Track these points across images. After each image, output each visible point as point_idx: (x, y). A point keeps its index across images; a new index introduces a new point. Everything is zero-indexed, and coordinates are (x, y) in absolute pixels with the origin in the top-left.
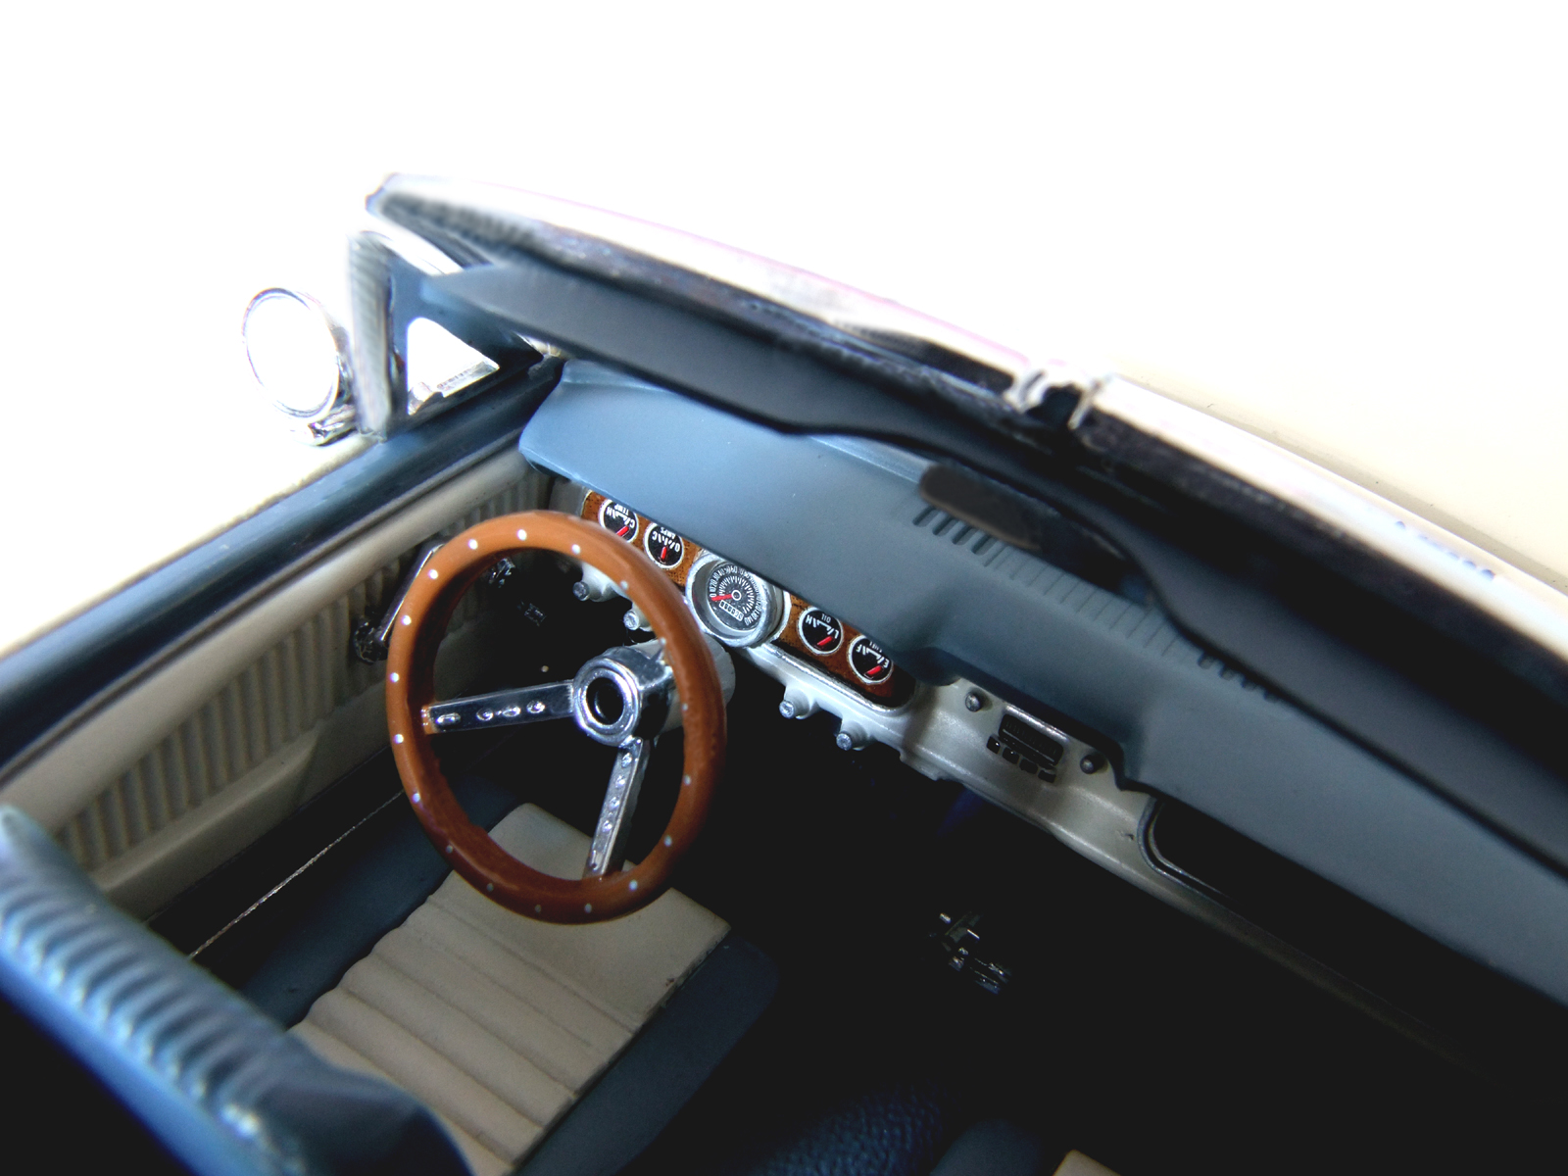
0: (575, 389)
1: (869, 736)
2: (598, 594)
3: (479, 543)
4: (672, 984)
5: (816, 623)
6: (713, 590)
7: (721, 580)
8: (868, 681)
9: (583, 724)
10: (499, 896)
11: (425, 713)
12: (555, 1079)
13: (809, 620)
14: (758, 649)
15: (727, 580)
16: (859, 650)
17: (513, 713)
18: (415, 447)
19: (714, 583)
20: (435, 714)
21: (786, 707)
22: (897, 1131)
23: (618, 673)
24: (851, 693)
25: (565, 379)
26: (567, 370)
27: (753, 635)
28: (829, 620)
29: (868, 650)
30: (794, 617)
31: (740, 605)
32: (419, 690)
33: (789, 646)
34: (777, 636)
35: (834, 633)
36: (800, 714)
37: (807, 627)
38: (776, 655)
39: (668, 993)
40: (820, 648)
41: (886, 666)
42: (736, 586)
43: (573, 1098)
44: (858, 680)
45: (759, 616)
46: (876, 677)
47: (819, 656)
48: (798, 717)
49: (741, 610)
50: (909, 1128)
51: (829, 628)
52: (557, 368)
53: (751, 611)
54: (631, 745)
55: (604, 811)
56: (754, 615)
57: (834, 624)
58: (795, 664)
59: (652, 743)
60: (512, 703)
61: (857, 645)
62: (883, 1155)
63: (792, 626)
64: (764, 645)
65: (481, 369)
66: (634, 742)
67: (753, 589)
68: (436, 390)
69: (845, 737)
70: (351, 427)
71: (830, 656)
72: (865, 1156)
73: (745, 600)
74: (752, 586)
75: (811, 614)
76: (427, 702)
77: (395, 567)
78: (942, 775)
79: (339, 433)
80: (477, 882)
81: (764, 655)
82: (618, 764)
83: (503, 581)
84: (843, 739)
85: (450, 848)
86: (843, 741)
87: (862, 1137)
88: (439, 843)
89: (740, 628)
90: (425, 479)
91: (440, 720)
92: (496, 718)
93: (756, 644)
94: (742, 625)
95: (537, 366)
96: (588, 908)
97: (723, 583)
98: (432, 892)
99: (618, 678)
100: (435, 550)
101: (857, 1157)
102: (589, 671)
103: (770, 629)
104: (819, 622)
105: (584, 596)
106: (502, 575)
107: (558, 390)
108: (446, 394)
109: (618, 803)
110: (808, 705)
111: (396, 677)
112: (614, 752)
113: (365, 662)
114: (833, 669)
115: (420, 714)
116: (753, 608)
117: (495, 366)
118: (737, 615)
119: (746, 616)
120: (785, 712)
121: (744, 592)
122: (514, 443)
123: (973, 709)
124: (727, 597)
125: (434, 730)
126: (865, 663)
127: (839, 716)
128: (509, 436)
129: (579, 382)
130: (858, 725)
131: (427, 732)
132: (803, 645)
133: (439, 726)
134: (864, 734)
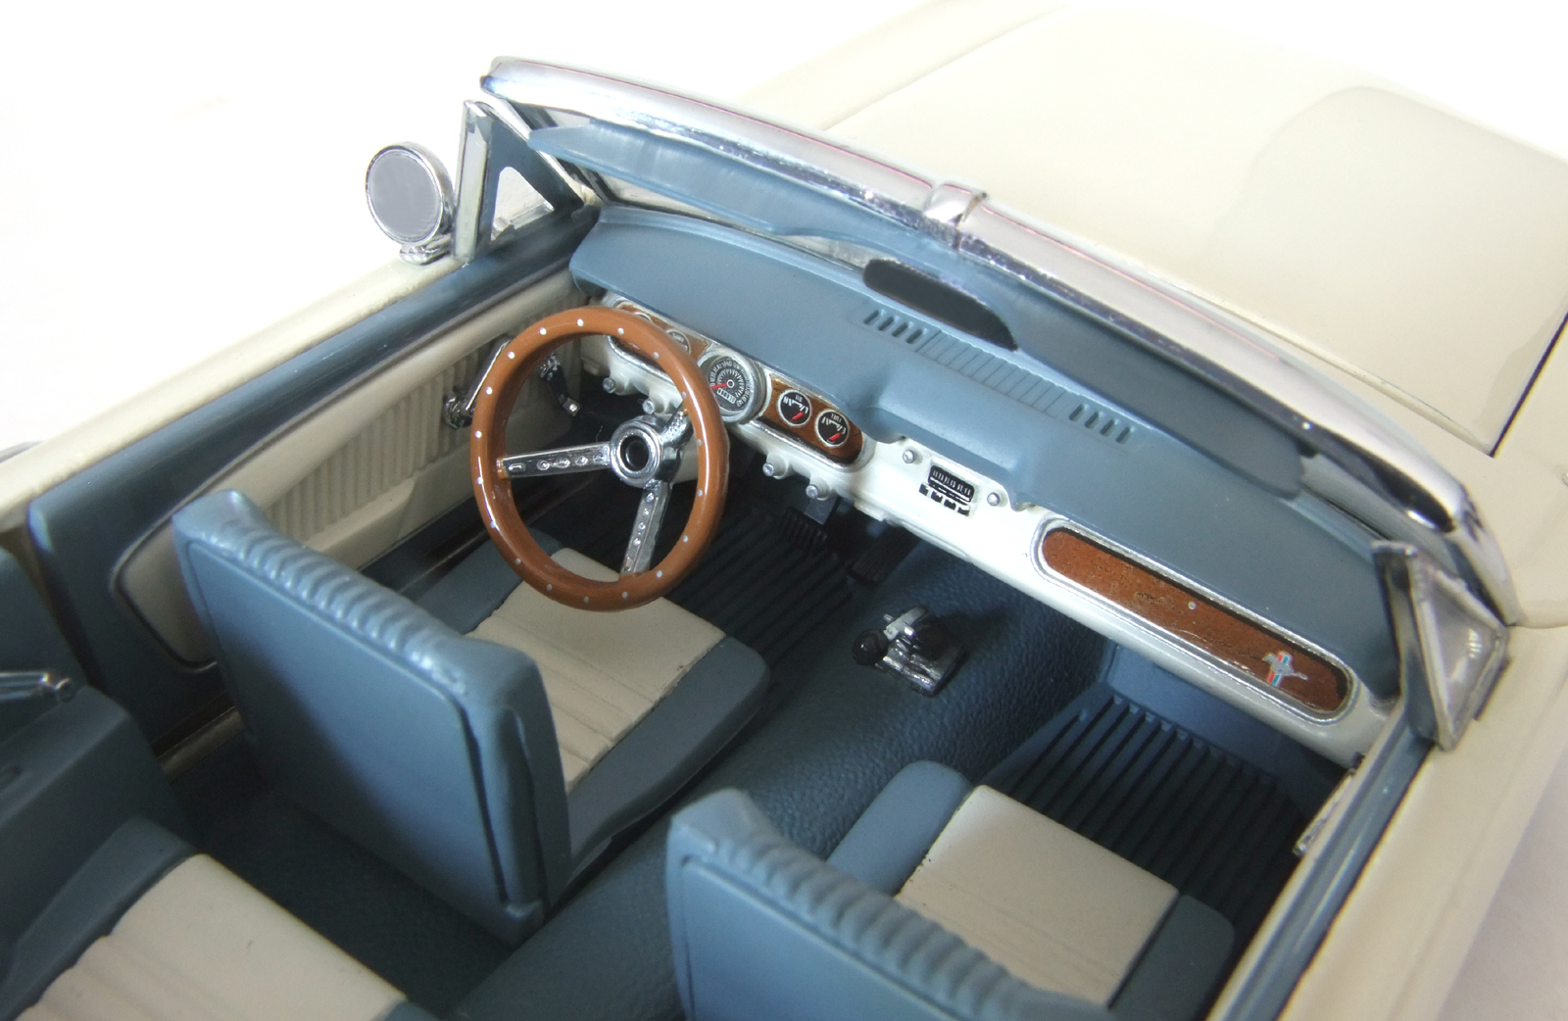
0: (608, 227)
1: (831, 488)
2: (620, 388)
3: (547, 331)
4: (681, 670)
5: (791, 402)
6: (713, 380)
7: (718, 373)
8: (829, 445)
9: (618, 471)
10: (556, 595)
11: (499, 463)
12: (596, 732)
13: (786, 400)
14: (747, 425)
15: (723, 372)
16: (823, 422)
17: (563, 465)
18: (493, 268)
19: (713, 374)
20: (507, 464)
21: (768, 468)
22: (852, 776)
23: (645, 431)
24: (817, 456)
25: (602, 220)
26: (604, 213)
27: (742, 414)
28: (800, 399)
29: (831, 421)
30: (775, 398)
31: (733, 391)
32: (496, 445)
33: (770, 422)
34: (761, 414)
35: (804, 410)
36: (778, 474)
37: (784, 406)
38: (761, 429)
39: (679, 676)
40: (794, 422)
41: (844, 433)
42: (731, 376)
43: (610, 745)
44: (822, 444)
45: (748, 399)
46: (836, 442)
47: (793, 428)
48: (776, 477)
49: (735, 395)
50: (861, 775)
51: (801, 405)
52: (594, 214)
53: (742, 395)
54: (653, 486)
55: (634, 532)
56: (744, 398)
57: (805, 403)
58: (775, 435)
59: (668, 485)
60: (564, 456)
61: (822, 418)
62: (840, 791)
63: (773, 405)
64: (752, 422)
65: (541, 209)
66: (656, 483)
67: (744, 378)
68: (509, 223)
69: (814, 488)
70: (447, 250)
71: (802, 428)
72: (827, 790)
73: (737, 388)
74: (742, 376)
75: (787, 395)
76: (501, 455)
77: (476, 357)
78: (886, 517)
79: (436, 255)
80: (539, 586)
81: (751, 430)
82: (643, 502)
83: (551, 374)
84: (811, 490)
85: (519, 561)
86: (811, 491)
87: (824, 778)
88: (509, 559)
89: (733, 409)
90: (499, 291)
91: (511, 468)
92: (550, 469)
93: (745, 421)
94: (734, 407)
95: (579, 211)
96: (625, 595)
97: (720, 375)
98: (497, 608)
99: (645, 435)
100: (505, 344)
101: (821, 791)
102: (622, 433)
103: (756, 409)
104: (794, 401)
105: (611, 389)
106: (551, 370)
107: (596, 229)
108: (516, 228)
109: (644, 527)
110: (784, 465)
111: (479, 434)
112: (639, 493)
113: (451, 427)
114: (805, 438)
115: (495, 463)
116: (744, 393)
117: (550, 207)
118: (731, 399)
119: (738, 399)
120: (766, 471)
121: (736, 381)
122: (566, 265)
123: (908, 461)
124: (723, 385)
125: (506, 475)
126: (827, 431)
127: (807, 476)
128: (561, 261)
129: (612, 222)
130: (824, 482)
131: (500, 476)
132: (781, 420)
133: (510, 473)
134: (827, 487)
